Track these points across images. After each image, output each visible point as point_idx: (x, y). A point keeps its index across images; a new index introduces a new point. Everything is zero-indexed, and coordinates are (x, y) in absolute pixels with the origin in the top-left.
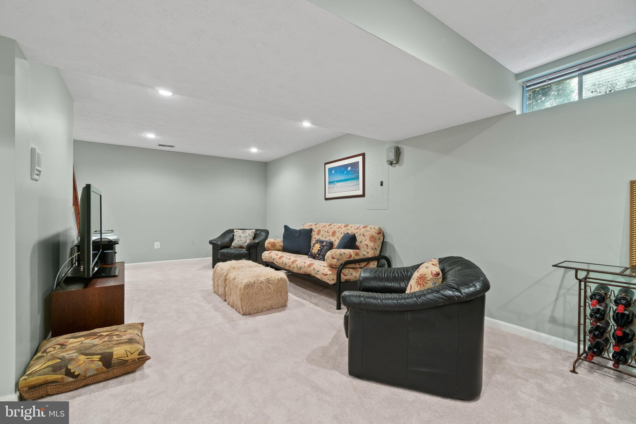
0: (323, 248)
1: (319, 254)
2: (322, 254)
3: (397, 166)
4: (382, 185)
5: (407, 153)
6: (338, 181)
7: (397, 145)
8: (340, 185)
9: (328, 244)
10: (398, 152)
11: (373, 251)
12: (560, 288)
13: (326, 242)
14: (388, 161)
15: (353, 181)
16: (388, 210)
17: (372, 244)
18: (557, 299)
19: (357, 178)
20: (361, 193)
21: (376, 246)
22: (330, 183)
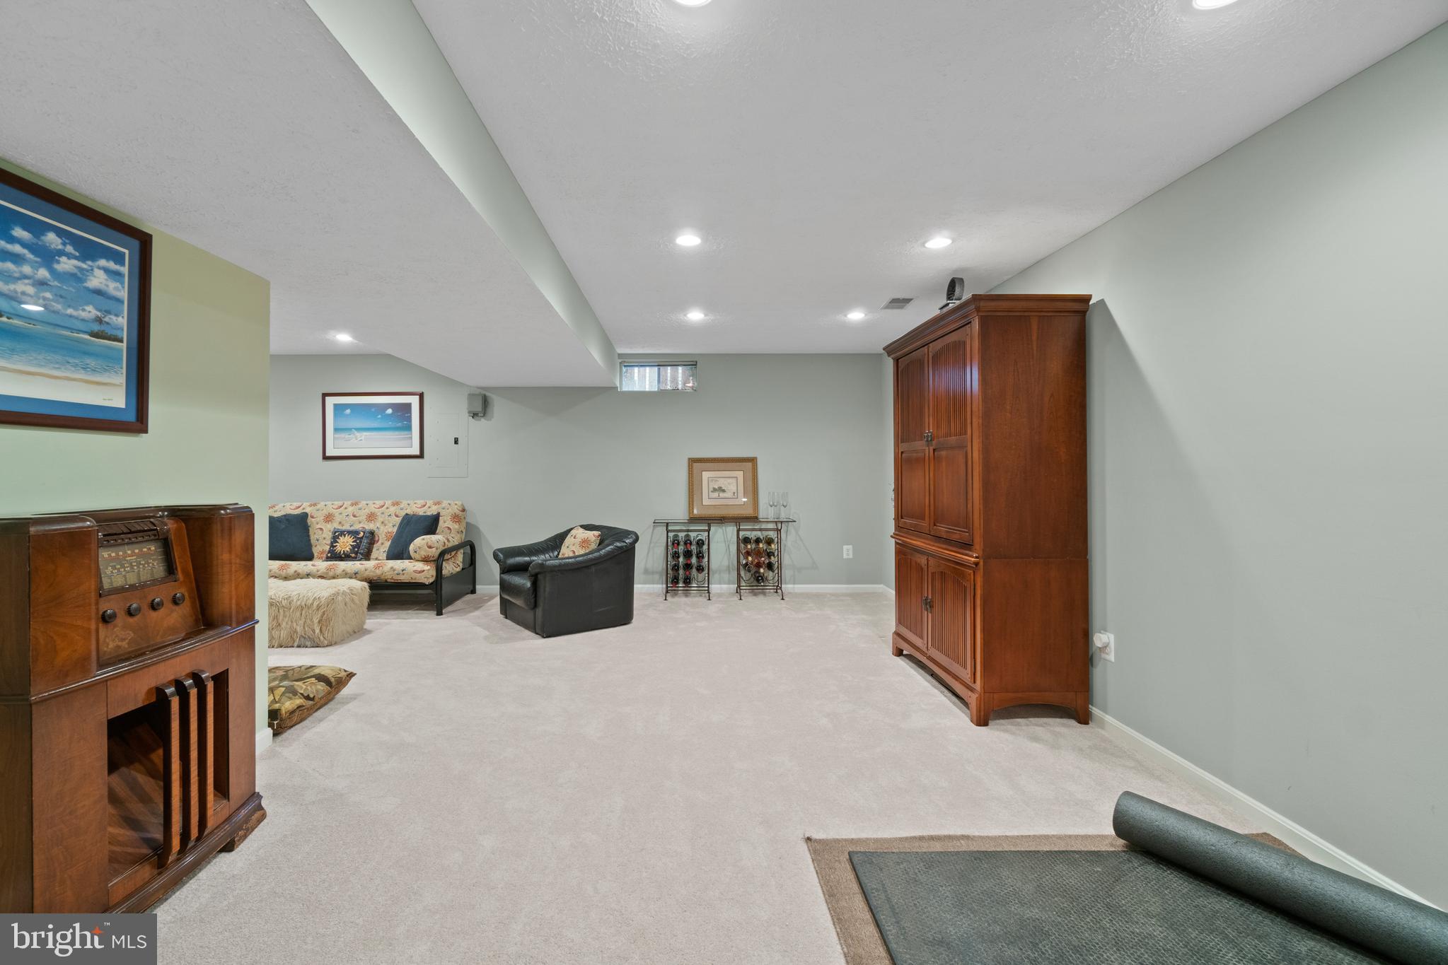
0: (361, 542)
1: (356, 553)
2: (362, 551)
3: (483, 420)
4: (456, 441)
5: (499, 406)
6: (358, 430)
7: (484, 392)
8: (366, 435)
9: (368, 535)
10: (486, 402)
11: (459, 535)
12: (651, 542)
13: (364, 533)
14: (469, 412)
15: (397, 433)
16: (467, 477)
17: (456, 526)
18: (648, 553)
19: (409, 428)
20: (418, 453)
21: (462, 529)
22: (336, 430)
